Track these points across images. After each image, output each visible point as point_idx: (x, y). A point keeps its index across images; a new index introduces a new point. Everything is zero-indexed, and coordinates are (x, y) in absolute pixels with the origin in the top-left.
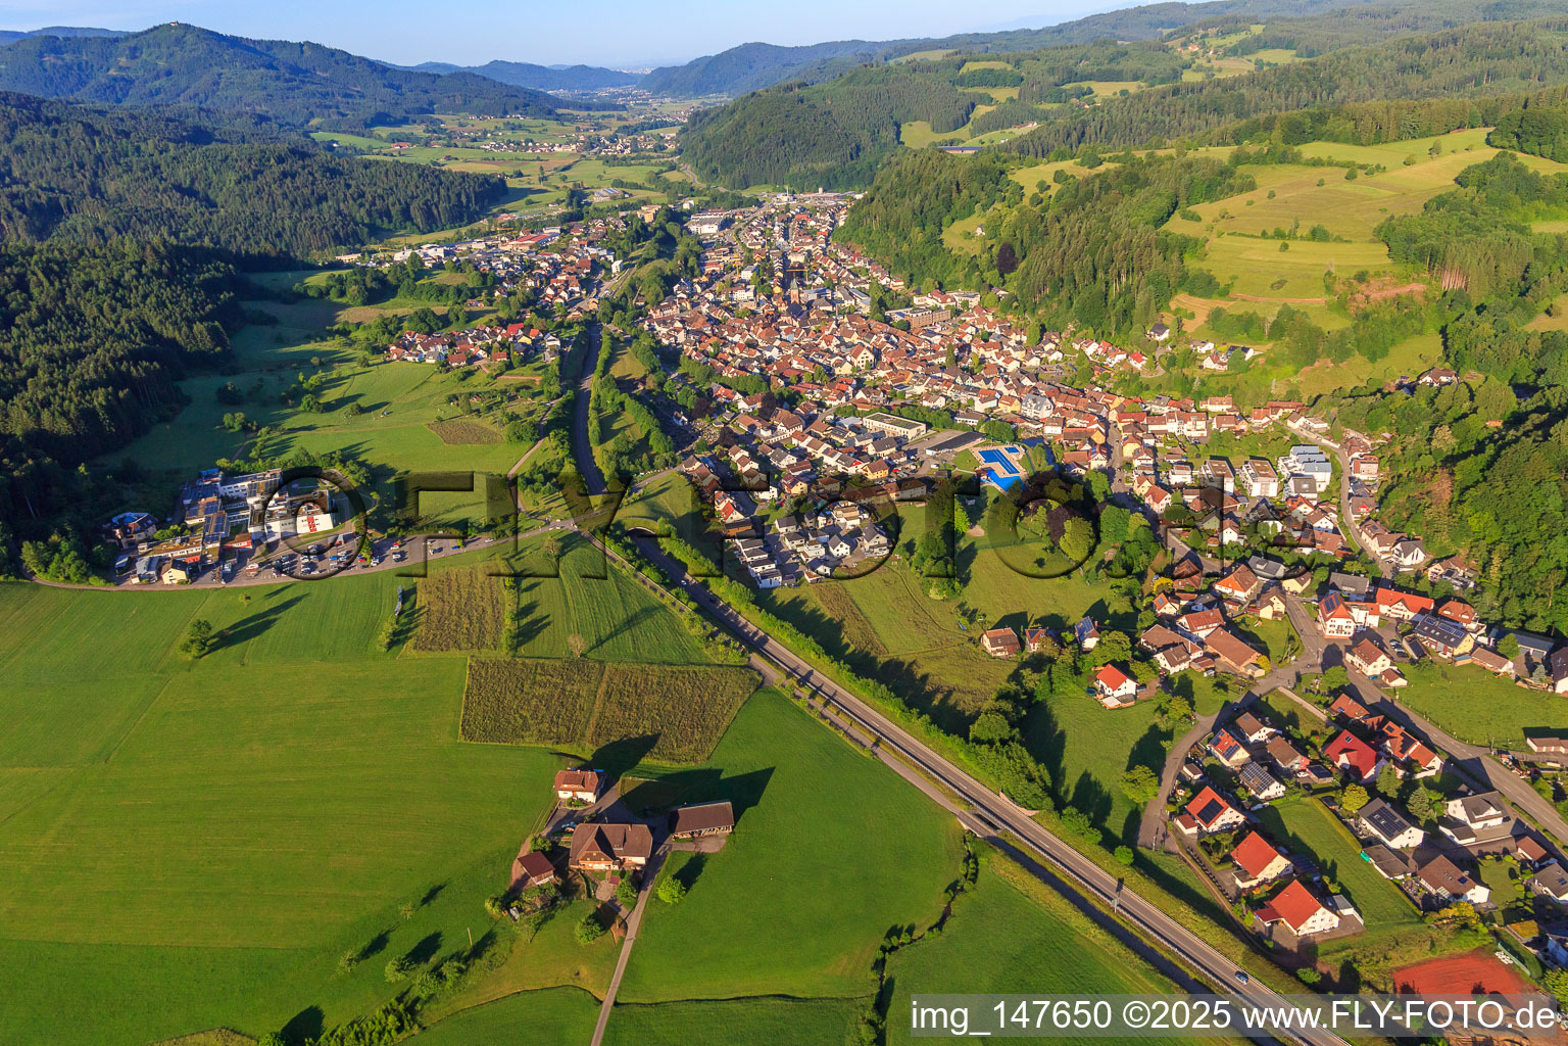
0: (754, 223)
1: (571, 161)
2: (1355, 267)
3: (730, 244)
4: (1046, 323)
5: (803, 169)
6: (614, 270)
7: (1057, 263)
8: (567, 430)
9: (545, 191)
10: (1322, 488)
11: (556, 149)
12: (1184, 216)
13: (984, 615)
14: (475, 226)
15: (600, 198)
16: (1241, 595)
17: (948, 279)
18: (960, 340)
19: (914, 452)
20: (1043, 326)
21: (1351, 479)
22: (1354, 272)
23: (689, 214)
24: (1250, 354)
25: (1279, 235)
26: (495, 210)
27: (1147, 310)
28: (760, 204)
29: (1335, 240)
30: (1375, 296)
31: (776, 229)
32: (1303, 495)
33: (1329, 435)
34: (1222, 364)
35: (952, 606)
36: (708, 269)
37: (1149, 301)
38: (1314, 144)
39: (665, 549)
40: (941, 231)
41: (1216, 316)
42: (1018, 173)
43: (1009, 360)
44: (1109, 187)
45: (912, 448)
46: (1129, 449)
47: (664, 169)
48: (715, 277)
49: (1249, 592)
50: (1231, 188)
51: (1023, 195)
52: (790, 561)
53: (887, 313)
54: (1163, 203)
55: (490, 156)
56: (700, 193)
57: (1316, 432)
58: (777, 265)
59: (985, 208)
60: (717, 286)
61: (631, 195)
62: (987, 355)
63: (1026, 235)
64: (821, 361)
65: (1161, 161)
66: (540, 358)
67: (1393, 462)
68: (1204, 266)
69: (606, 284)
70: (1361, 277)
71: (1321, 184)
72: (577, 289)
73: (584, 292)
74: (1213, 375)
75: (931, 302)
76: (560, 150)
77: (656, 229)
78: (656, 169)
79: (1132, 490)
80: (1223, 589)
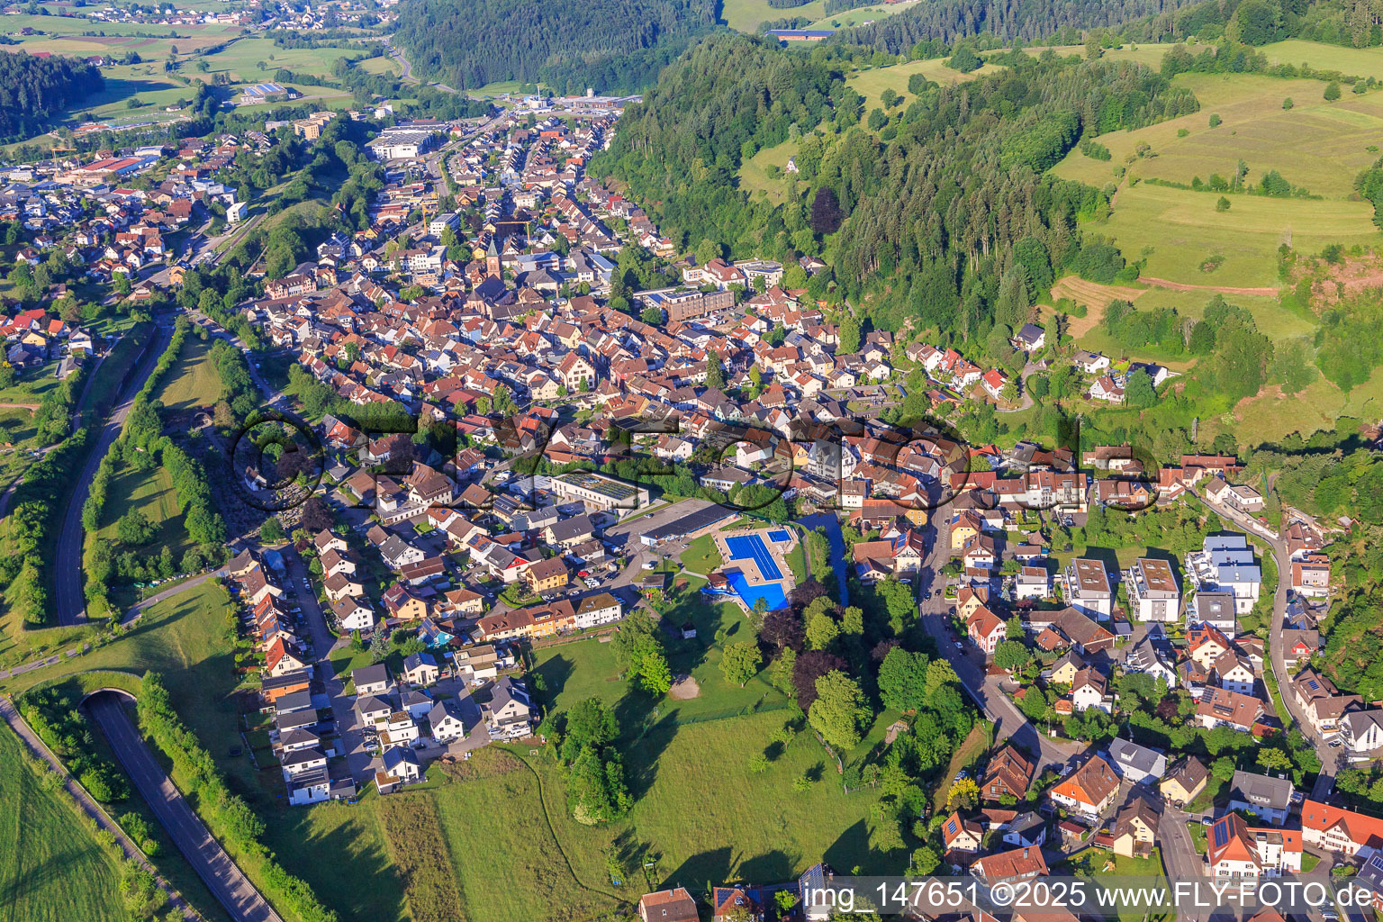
0: (475, 143)
1: (225, 39)
2: (1323, 238)
3: (430, 176)
4: (872, 315)
5: (565, 59)
6: (230, 218)
7: (891, 223)
8: (48, 502)
9: (168, 86)
10: (1246, 608)
11: (208, 19)
12: (1087, 152)
13: (658, 857)
14: (31, 143)
15: (248, 100)
16: (1089, 809)
17: (740, 241)
18: (738, 342)
19: (621, 540)
20: (868, 321)
21: (1290, 593)
22: (1324, 245)
23: (378, 127)
24: (1161, 376)
25: (1218, 185)
26: (76, 117)
27: (1013, 300)
28: (493, 112)
29: (1297, 195)
30: (1352, 285)
31: (508, 152)
32: (1213, 623)
33: (1263, 516)
34: (1119, 392)
35: (607, 837)
36: (381, 218)
37: (1017, 288)
38: (1287, 43)
39: (145, 729)
40: (738, 164)
41: (1115, 311)
42: (863, 76)
43: (808, 375)
44: (982, 104)
45: (621, 531)
46: (960, 536)
47: (365, 53)
48: (390, 231)
49: (1104, 803)
50: (1161, 108)
51: (861, 111)
52: (360, 749)
53: (637, 296)
54: (1054, 131)
55: (97, 28)
56: (410, 92)
57: (1246, 511)
58: (490, 212)
59: (803, 130)
60: (389, 246)
61: (300, 95)
62: (777, 367)
63: (855, 176)
64: (512, 376)
65: (1060, 65)
66: (49, 371)
67: (1354, 567)
68: (1106, 231)
69: (213, 241)
70: (1333, 255)
71: (1289, 105)
72: (158, 250)
73: (169, 255)
74: (1103, 410)
75: (708, 277)
76: (215, 21)
77: (318, 150)
78: (351, 55)
79: (953, 609)
80: (1063, 800)
